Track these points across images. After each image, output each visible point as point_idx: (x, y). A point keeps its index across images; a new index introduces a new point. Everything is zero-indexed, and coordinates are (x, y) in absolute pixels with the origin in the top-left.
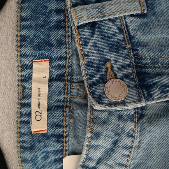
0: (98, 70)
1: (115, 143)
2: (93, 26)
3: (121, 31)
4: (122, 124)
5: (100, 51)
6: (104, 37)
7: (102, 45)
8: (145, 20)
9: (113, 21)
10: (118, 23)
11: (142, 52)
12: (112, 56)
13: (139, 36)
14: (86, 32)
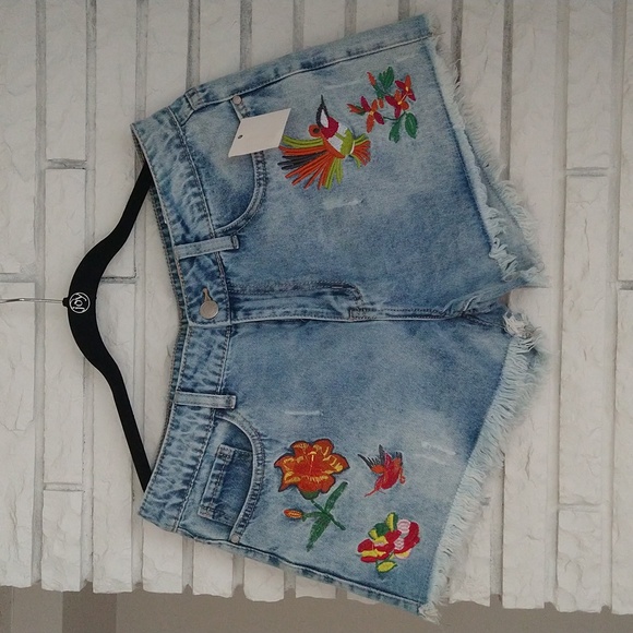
0: (197, 294)
1: (209, 353)
2: (192, 260)
3: (215, 263)
4: (214, 337)
5: (197, 279)
6: (201, 268)
7: (200, 275)
8: (237, 254)
9: (209, 255)
10: (213, 257)
11: (233, 281)
12: (208, 284)
13: (230, 267)
14: (186, 264)
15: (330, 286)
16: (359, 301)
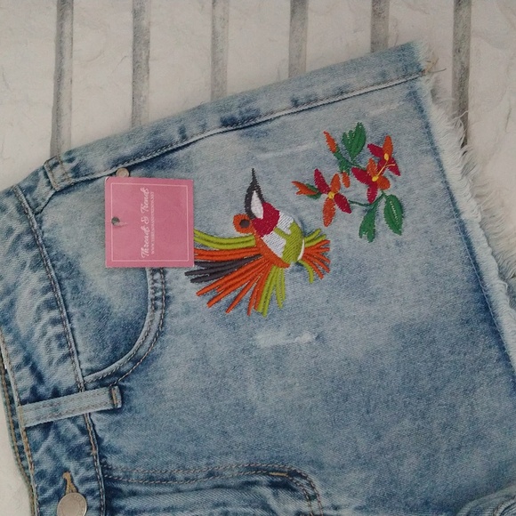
0: (53, 481)
2: (46, 427)
3: (84, 431)
5: (55, 458)
6: (60, 439)
7: (60, 450)
8: (118, 417)
9: (74, 420)
10: (80, 422)
11: (112, 460)
12: (71, 465)
13: (107, 438)
14: (36, 435)
15: (266, 472)
16: (314, 503)
